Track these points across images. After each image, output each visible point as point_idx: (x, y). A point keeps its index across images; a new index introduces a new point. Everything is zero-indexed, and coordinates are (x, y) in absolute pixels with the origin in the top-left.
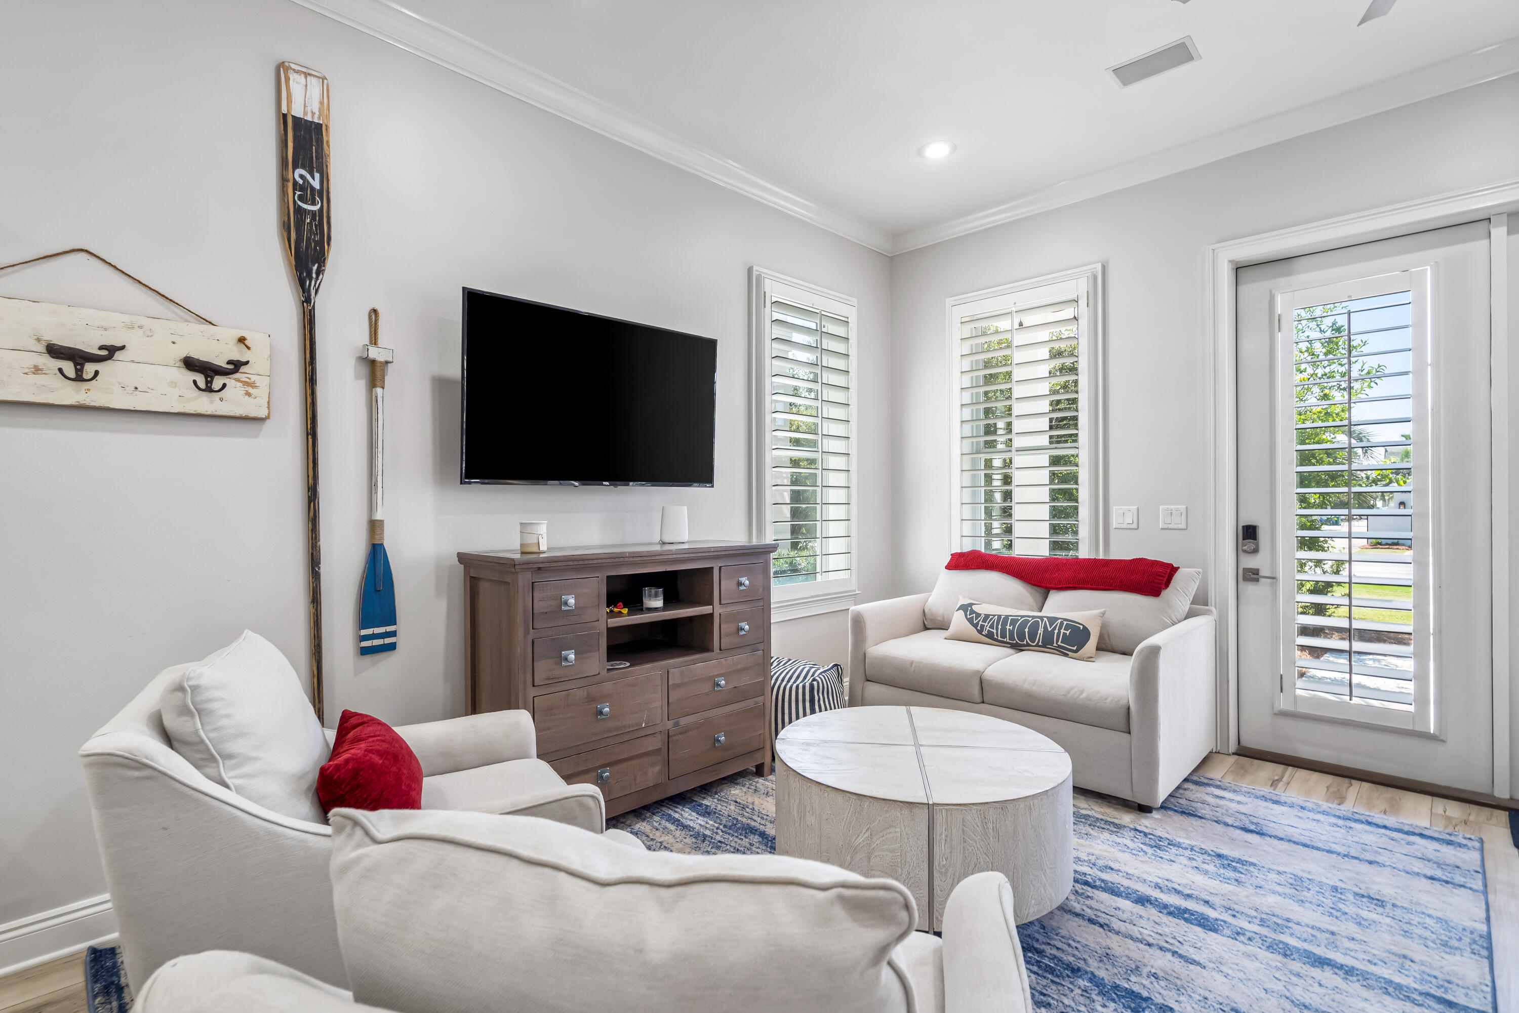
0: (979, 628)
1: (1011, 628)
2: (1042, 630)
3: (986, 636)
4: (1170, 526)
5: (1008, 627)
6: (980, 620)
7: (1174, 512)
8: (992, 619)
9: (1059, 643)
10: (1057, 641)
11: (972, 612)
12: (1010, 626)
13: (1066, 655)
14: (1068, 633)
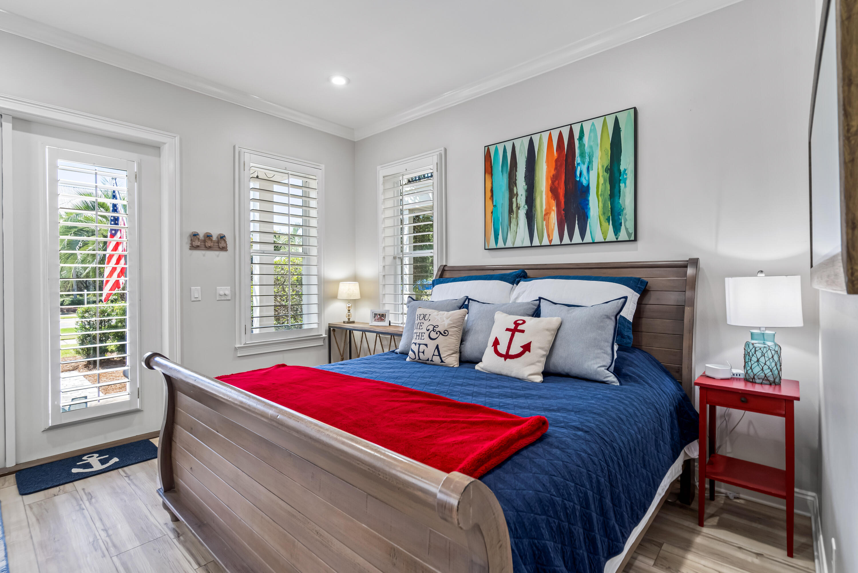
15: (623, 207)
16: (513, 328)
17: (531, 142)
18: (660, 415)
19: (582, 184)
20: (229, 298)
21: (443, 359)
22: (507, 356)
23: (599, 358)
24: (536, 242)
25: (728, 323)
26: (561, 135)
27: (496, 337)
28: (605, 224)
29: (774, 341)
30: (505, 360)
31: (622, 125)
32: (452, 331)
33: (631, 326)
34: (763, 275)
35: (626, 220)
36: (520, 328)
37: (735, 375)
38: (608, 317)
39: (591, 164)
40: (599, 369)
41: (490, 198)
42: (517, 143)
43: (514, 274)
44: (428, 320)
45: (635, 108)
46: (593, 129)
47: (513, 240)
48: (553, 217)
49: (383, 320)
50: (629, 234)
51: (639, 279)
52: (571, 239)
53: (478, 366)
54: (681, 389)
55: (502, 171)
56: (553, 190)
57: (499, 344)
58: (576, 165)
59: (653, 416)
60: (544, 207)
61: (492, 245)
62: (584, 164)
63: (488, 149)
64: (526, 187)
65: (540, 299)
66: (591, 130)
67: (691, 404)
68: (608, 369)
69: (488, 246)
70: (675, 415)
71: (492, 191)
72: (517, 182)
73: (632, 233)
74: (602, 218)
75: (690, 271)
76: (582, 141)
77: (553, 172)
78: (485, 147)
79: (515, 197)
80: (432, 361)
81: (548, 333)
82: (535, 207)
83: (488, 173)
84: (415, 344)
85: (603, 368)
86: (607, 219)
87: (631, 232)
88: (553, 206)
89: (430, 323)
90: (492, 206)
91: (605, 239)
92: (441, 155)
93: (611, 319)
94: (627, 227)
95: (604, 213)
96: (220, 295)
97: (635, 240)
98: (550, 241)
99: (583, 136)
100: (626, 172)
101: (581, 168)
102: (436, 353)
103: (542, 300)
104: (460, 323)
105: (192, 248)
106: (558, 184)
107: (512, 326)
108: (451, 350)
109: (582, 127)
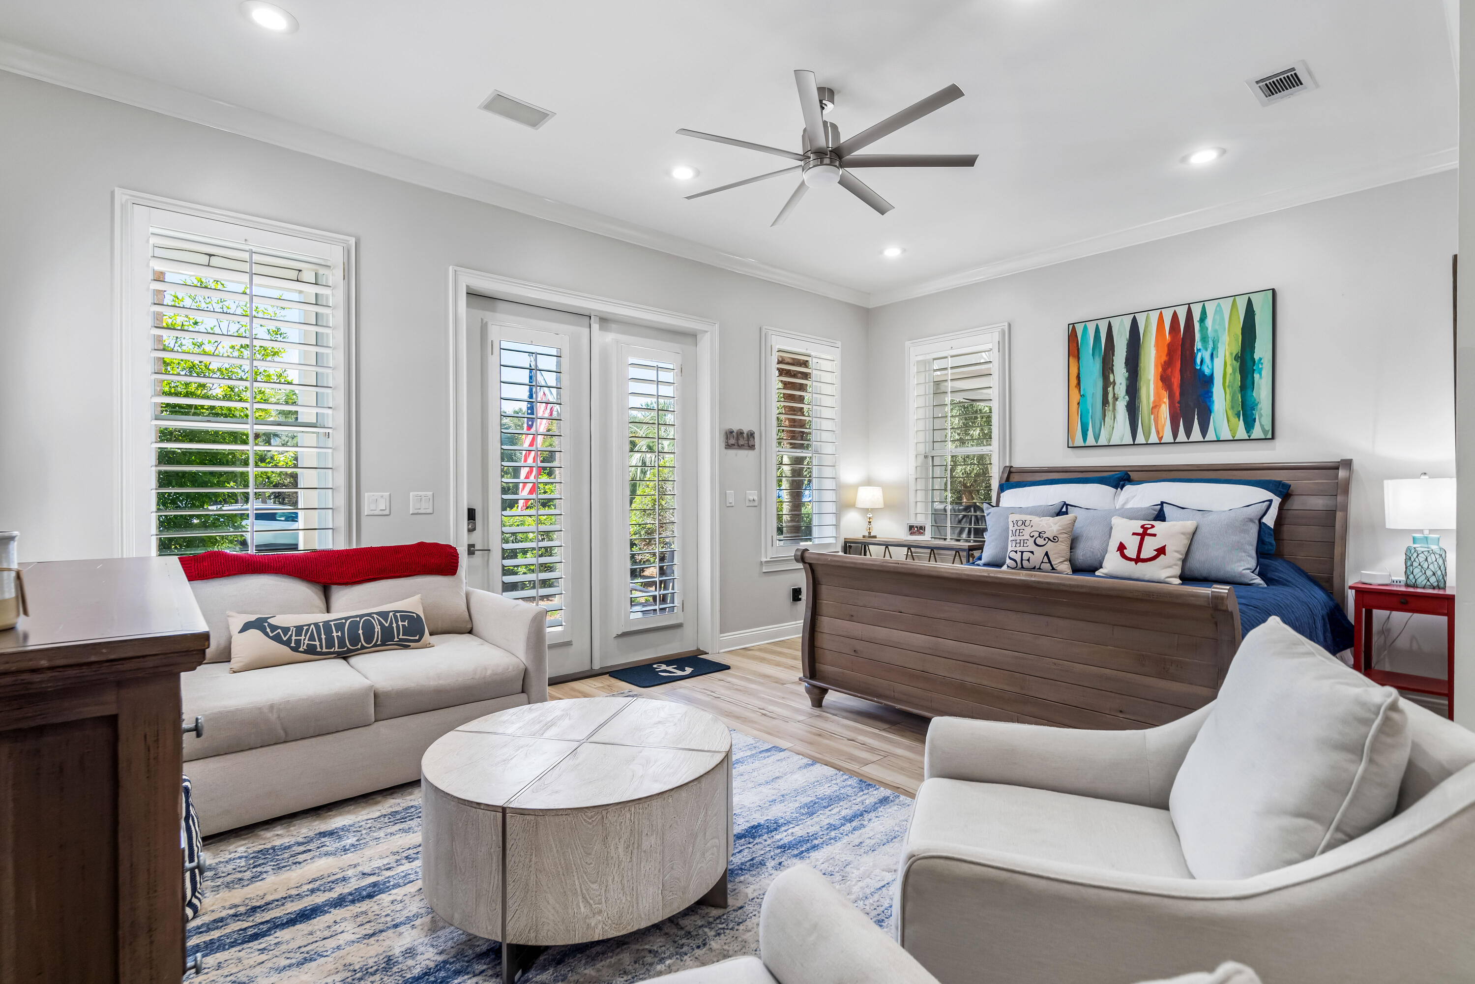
0: (293, 645)
1: (339, 634)
2: (379, 627)
3: (305, 652)
4: (420, 511)
5: (335, 634)
6: (291, 635)
7: (424, 498)
8: (307, 630)
9: (401, 637)
10: (398, 635)
11: (274, 628)
12: (337, 632)
13: (407, 647)
14: (406, 623)
15: (1257, 400)
16: (1141, 532)
17: (1134, 322)
18: (1313, 614)
19: (1203, 373)
20: (756, 504)
21: (1054, 566)
22: (1138, 560)
23: (1243, 561)
24: (1140, 439)
25: (1387, 527)
26: (1175, 316)
27: (1121, 543)
28: (1234, 420)
29: (1438, 545)
30: (1136, 564)
31: (1256, 308)
32: (1062, 537)
33: (1272, 533)
34: (1426, 477)
35: (1261, 416)
36: (1149, 531)
37: (1395, 582)
38: (1251, 520)
39: (1216, 350)
40: (1244, 571)
41: (1076, 387)
42: (1115, 323)
43: (1117, 476)
44: (1030, 526)
45: (1273, 290)
46: (1219, 311)
47: (1108, 436)
48: (1165, 411)
49: (922, 533)
50: (1265, 432)
51: (1280, 482)
52: (1188, 437)
53: (1099, 572)
54: (1332, 599)
55: (1093, 355)
56: (1165, 379)
57: (1126, 549)
58: (1196, 351)
59: (1307, 613)
60: (1152, 399)
61: (1079, 441)
62: (1206, 350)
63: (1074, 327)
64: (1127, 375)
65: (1162, 503)
66: (1216, 311)
67: (1344, 613)
68: (1253, 572)
69: (1073, 444)
70: (1327, 620)
71: (1078, 377)
72: (1114, 368)
73: (1269, 430)
74: (1230, 413)
75: (1342, 473)
76: (1204, 324)
77: (1164, 358)
78: (1069, 325)
79: (1112, 386)
80: (1040, 568)
81: (1183, 536)
82: (1139, 398)
83: (1074, 356)
84: (1016, 552)
85: (1248, 571)
86: (1236, 414)
87: (1267, 429)
88: (1164, 398)
89: (1033, 529)
90: (1079, 396)
91: (1234, 437)
92: (1003, 331)
93: (1254, 522)
94: (1263, 423)
95: (1233, 407)
96: (750, 501)
97: (1273, 438)
98: (1161, 438)
99: (1206, 317)
100: (1262, 361)
101: (1202, 354)
102: (1046, 560)
103: (1164, 505)
104: (1070, 529)
105: (727, 447)
106: (1172, 372)
107: (1141, 531)
108: (1062, 557)
109: (1204, 307)
